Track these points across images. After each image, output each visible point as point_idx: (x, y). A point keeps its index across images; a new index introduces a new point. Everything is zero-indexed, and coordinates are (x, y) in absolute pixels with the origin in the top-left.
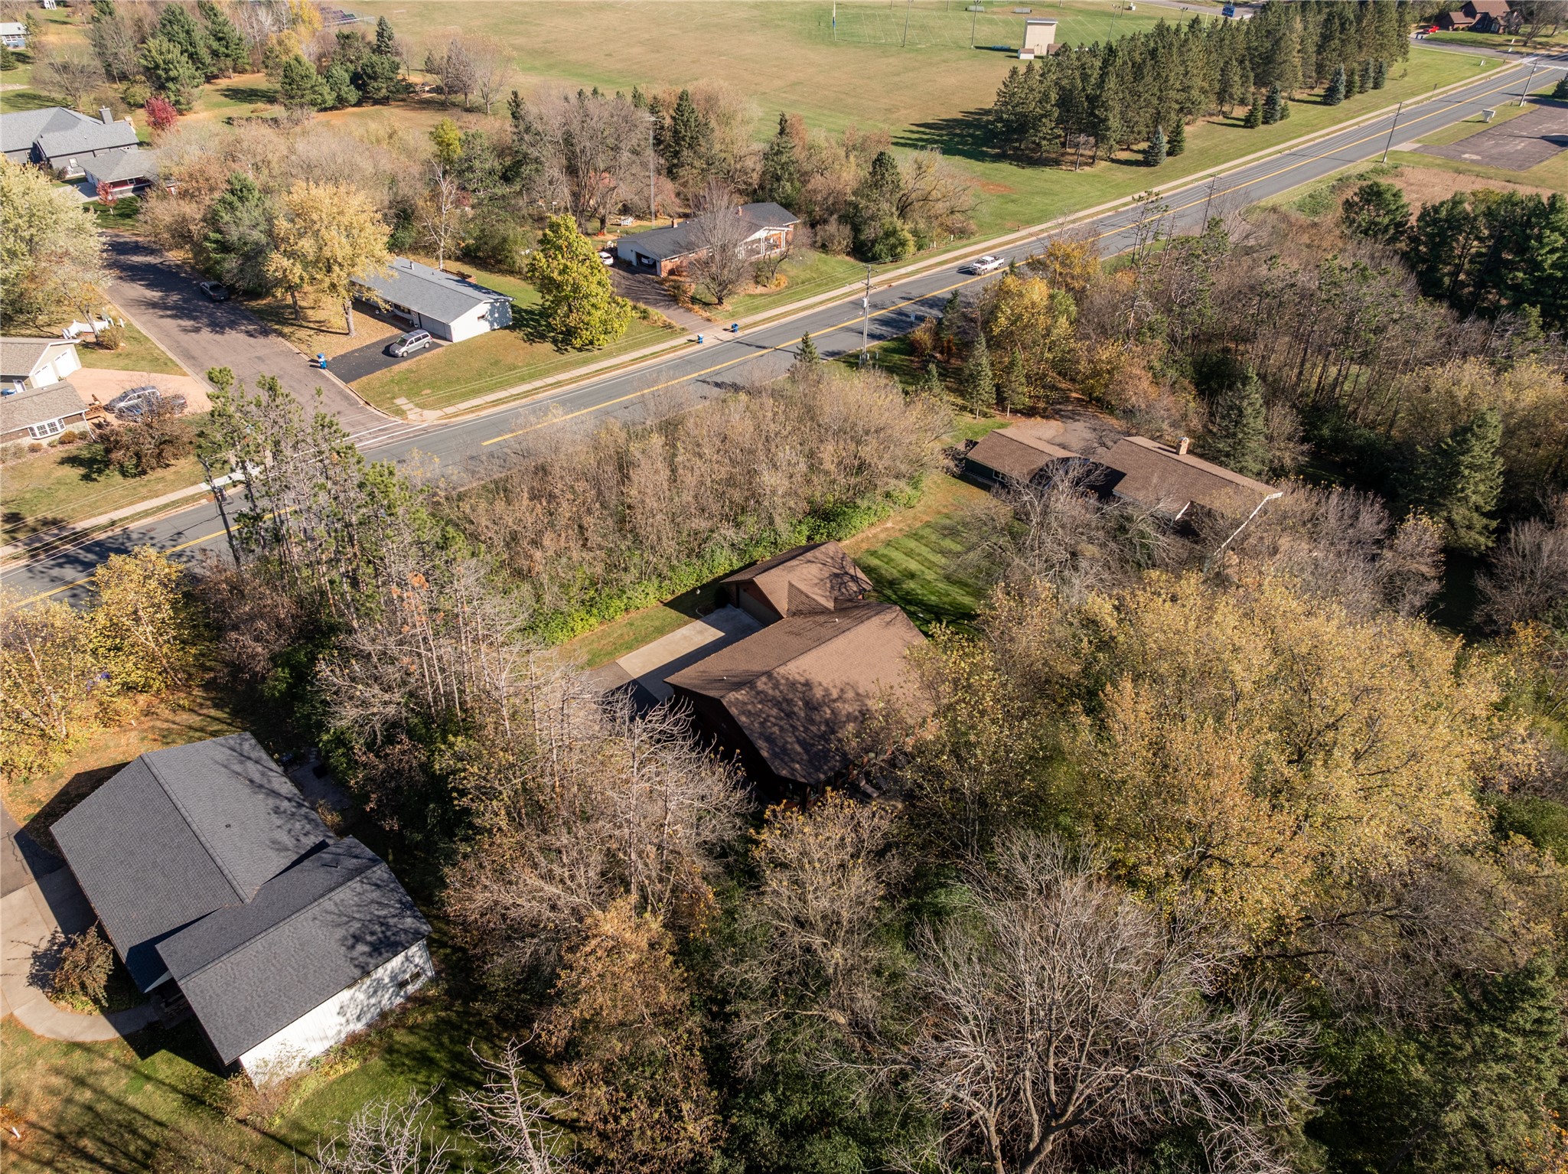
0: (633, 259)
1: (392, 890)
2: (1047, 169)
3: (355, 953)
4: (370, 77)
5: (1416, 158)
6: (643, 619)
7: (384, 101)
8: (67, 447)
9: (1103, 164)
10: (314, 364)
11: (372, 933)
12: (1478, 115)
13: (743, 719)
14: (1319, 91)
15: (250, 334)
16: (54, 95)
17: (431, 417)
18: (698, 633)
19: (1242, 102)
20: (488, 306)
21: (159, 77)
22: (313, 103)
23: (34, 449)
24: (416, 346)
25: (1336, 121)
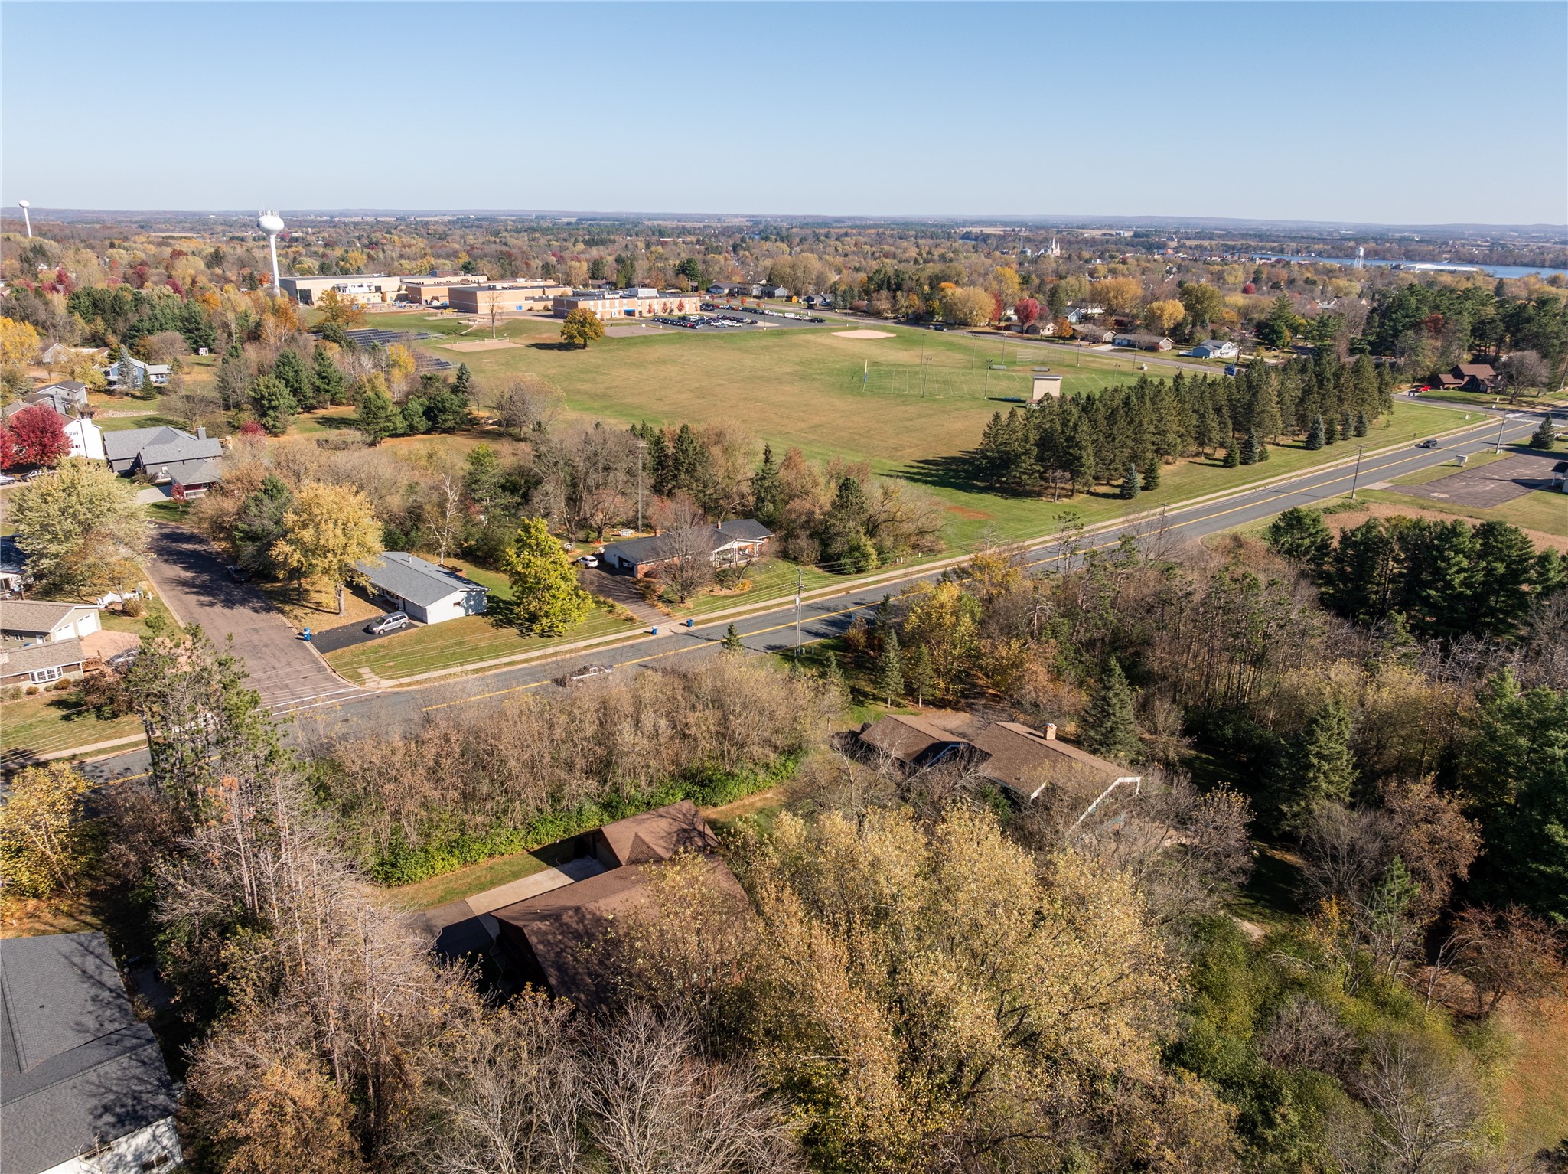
0: (616, 562)
1: (156, 1068)
2: (1029, 500)
3: (100, 1123)
4: (440, 411)
5: (1385, 496)
6: (505, 864)
7: (450, 431)
8: (59, 692)
9: (1083, 496)
10: (301, 637)
11: (122, 1106)
12: (1453, 461)
13: (540, 947)
14: (1303, 437)
15: (255, 610)
16: (176, 419)
17: (386, 685)
18: (550, 880)
19: (1222, 445)
20: (465, 594)
21: (262, 406)
22: (386, 430)
23: (30, 692)
24: (393, 625)
25: (1313, 464)
